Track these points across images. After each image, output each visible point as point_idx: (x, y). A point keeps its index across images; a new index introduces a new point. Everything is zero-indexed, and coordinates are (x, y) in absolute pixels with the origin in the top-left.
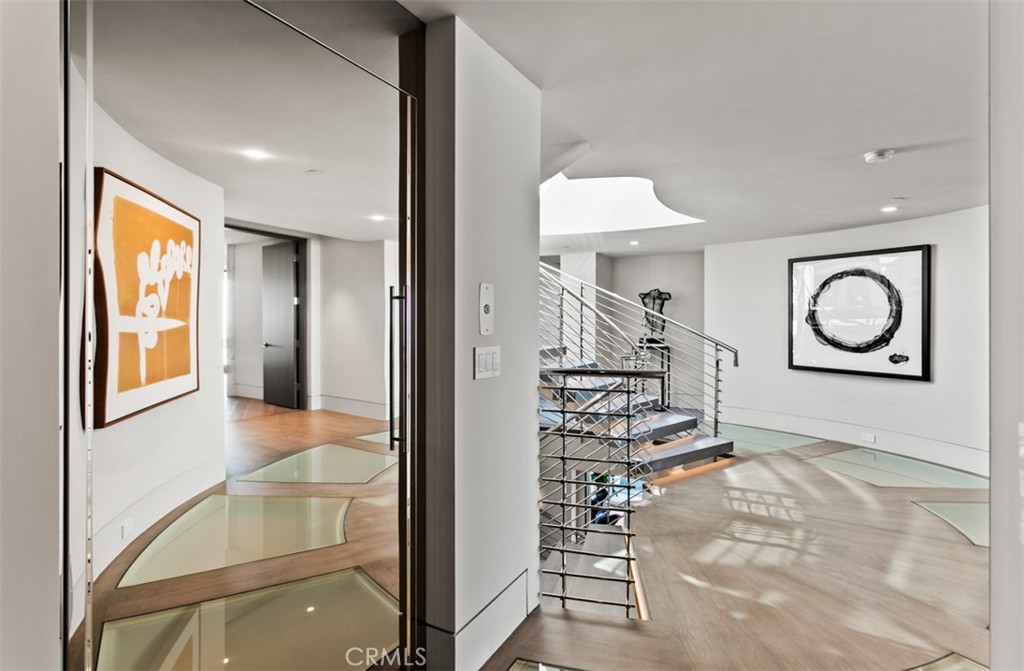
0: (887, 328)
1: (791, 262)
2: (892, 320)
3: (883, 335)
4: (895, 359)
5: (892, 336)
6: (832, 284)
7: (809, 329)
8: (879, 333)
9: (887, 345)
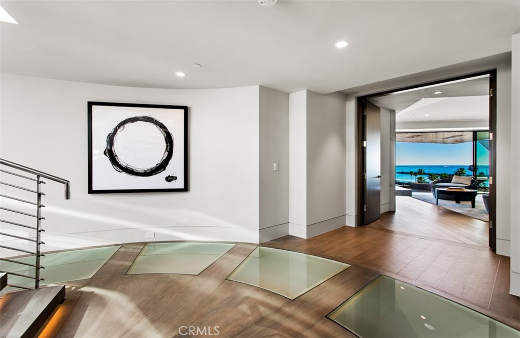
0: (164, 158)
1: (90, 104)
2: (167, 153)
3: (162, 163)
4: (169, 179)
5: (167, 164)
6: (125, 125)
7: (107, 159)
8: (159, 162)
9: (164, 170)
